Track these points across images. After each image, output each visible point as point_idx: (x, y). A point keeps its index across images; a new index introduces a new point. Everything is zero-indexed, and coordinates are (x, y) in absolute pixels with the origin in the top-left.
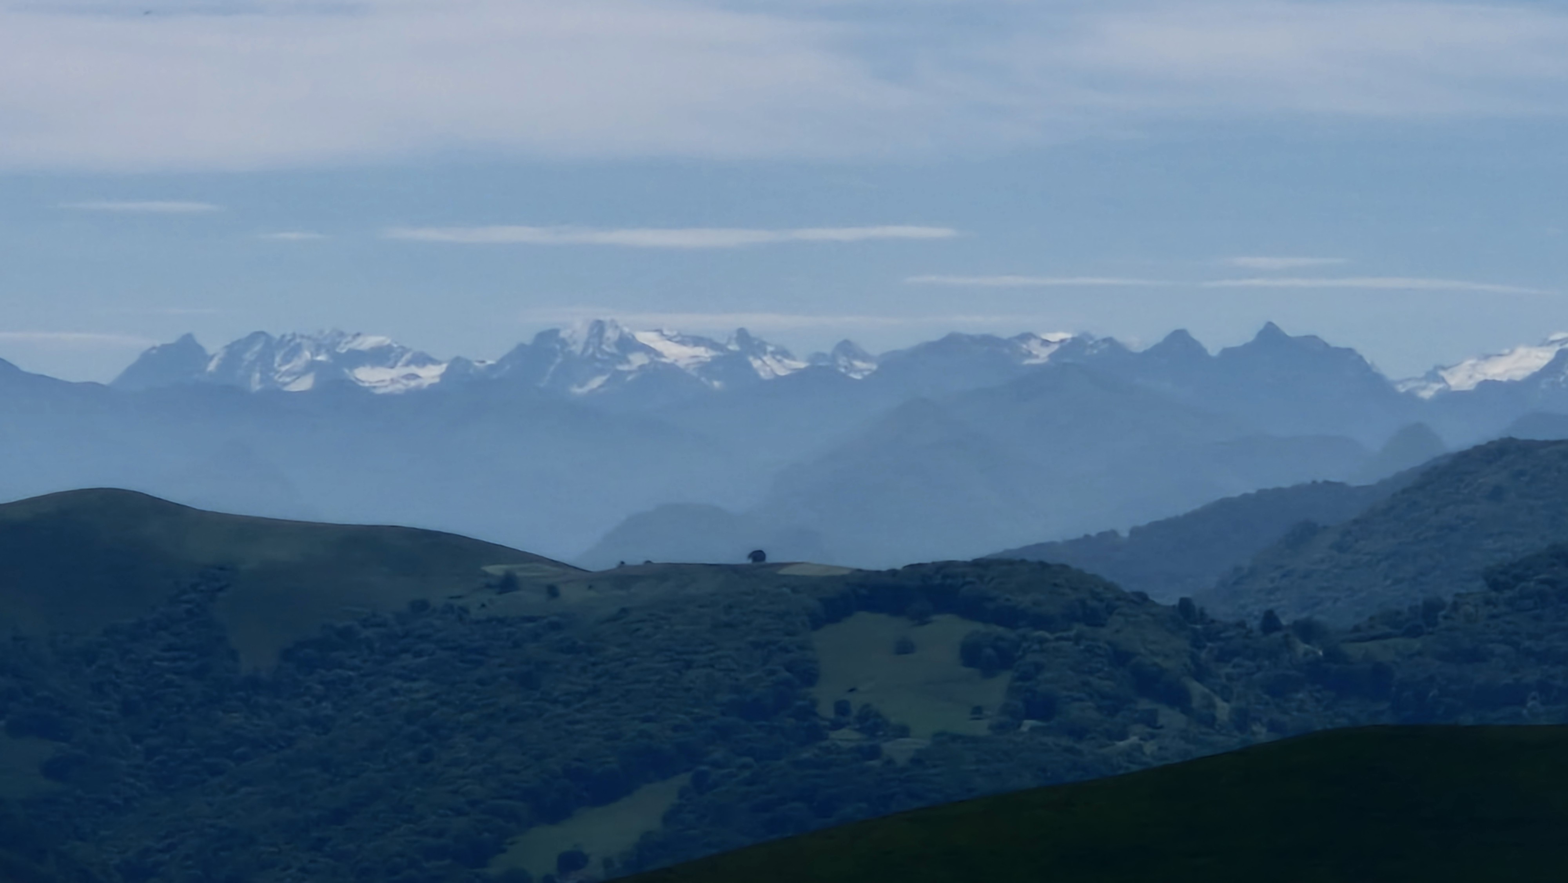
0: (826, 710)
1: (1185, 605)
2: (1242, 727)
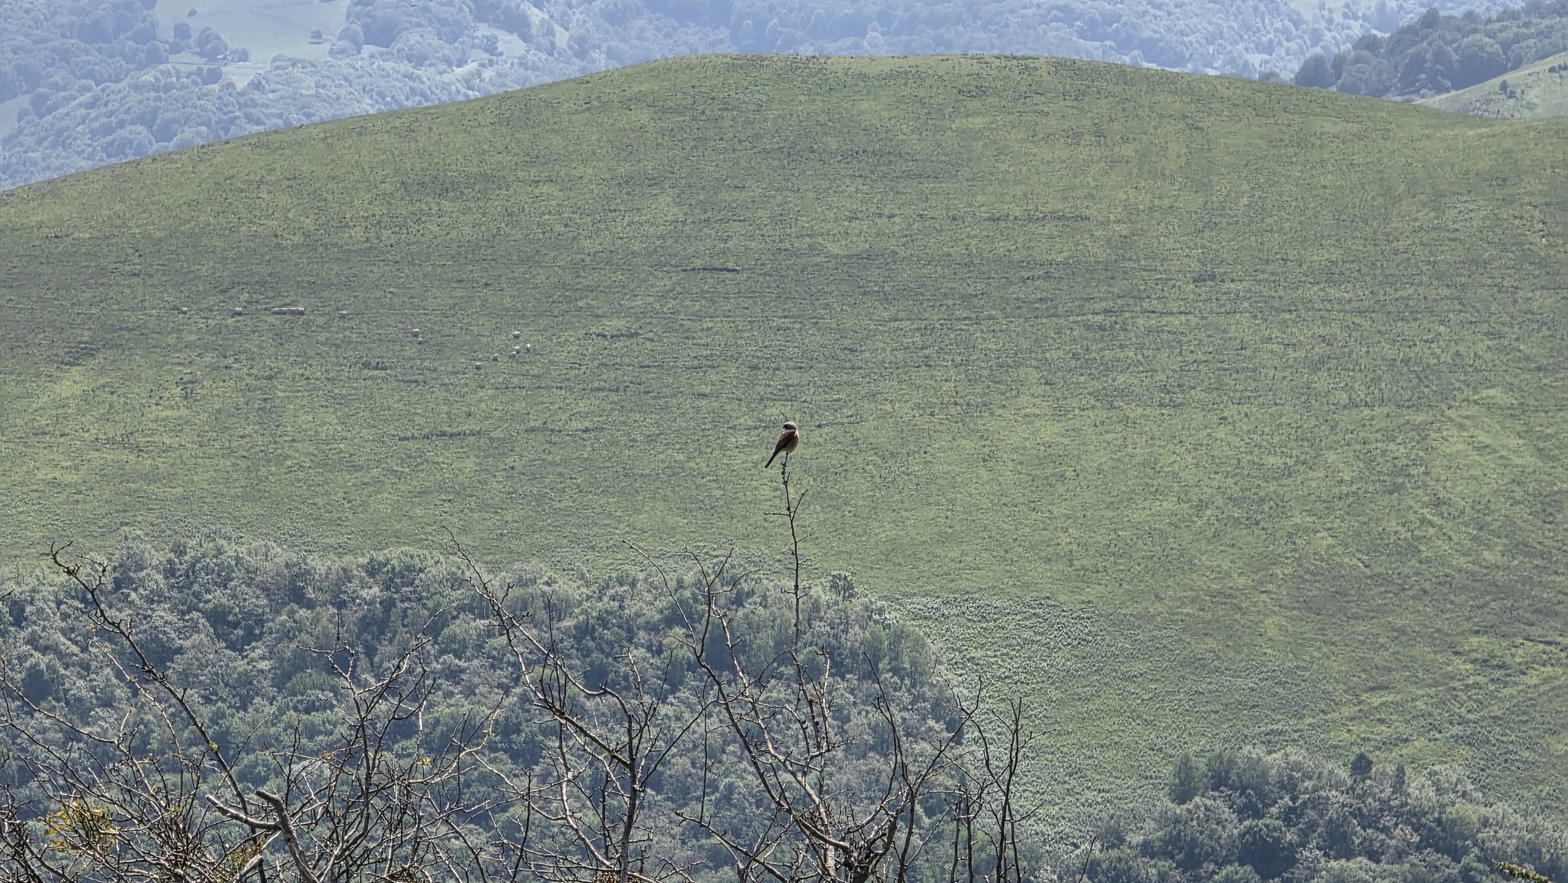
0: (166, 32)
2: (581, 55)
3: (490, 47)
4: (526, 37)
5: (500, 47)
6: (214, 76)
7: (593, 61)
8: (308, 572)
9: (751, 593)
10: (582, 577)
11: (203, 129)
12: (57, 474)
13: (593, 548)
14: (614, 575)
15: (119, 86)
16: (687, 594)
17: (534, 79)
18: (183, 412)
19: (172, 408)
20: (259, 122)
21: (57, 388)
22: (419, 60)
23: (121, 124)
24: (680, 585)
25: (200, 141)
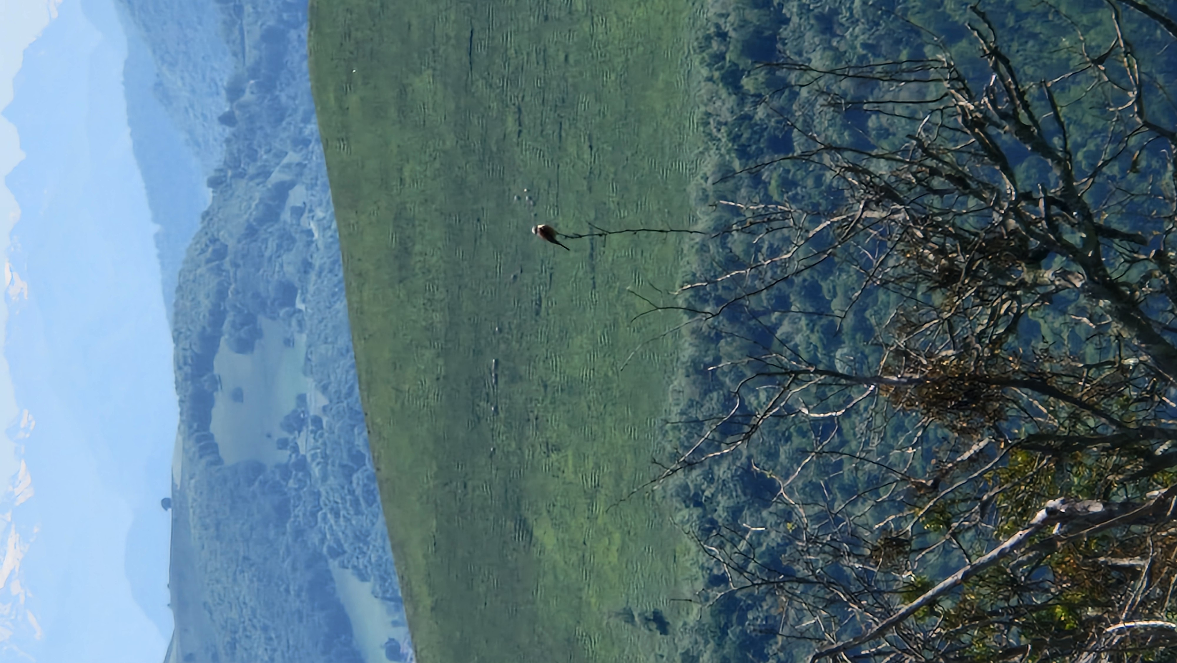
0: (284, 456)
1: (214, 183)
2: (306, 143)
3: (298, 212)
4: (291, 185)
5: (299, 204)
6: (317, 421)
7: (312, 134)
8: (693, 361)
9: (718, 26)
10: (702, 153)
11: (356, 431)
12: (614, 548)
13: (680, 144)
14: (701, 129)
15: (324, 493)
16: (717, 74)
17: (323, 179)
18: (570, 453)
19: (566, 461)
20: (351, 388)
21: (549, 547)
22: (306, 266)
23: (352, 492)
24: (710, 79)
25: (365, 433)
